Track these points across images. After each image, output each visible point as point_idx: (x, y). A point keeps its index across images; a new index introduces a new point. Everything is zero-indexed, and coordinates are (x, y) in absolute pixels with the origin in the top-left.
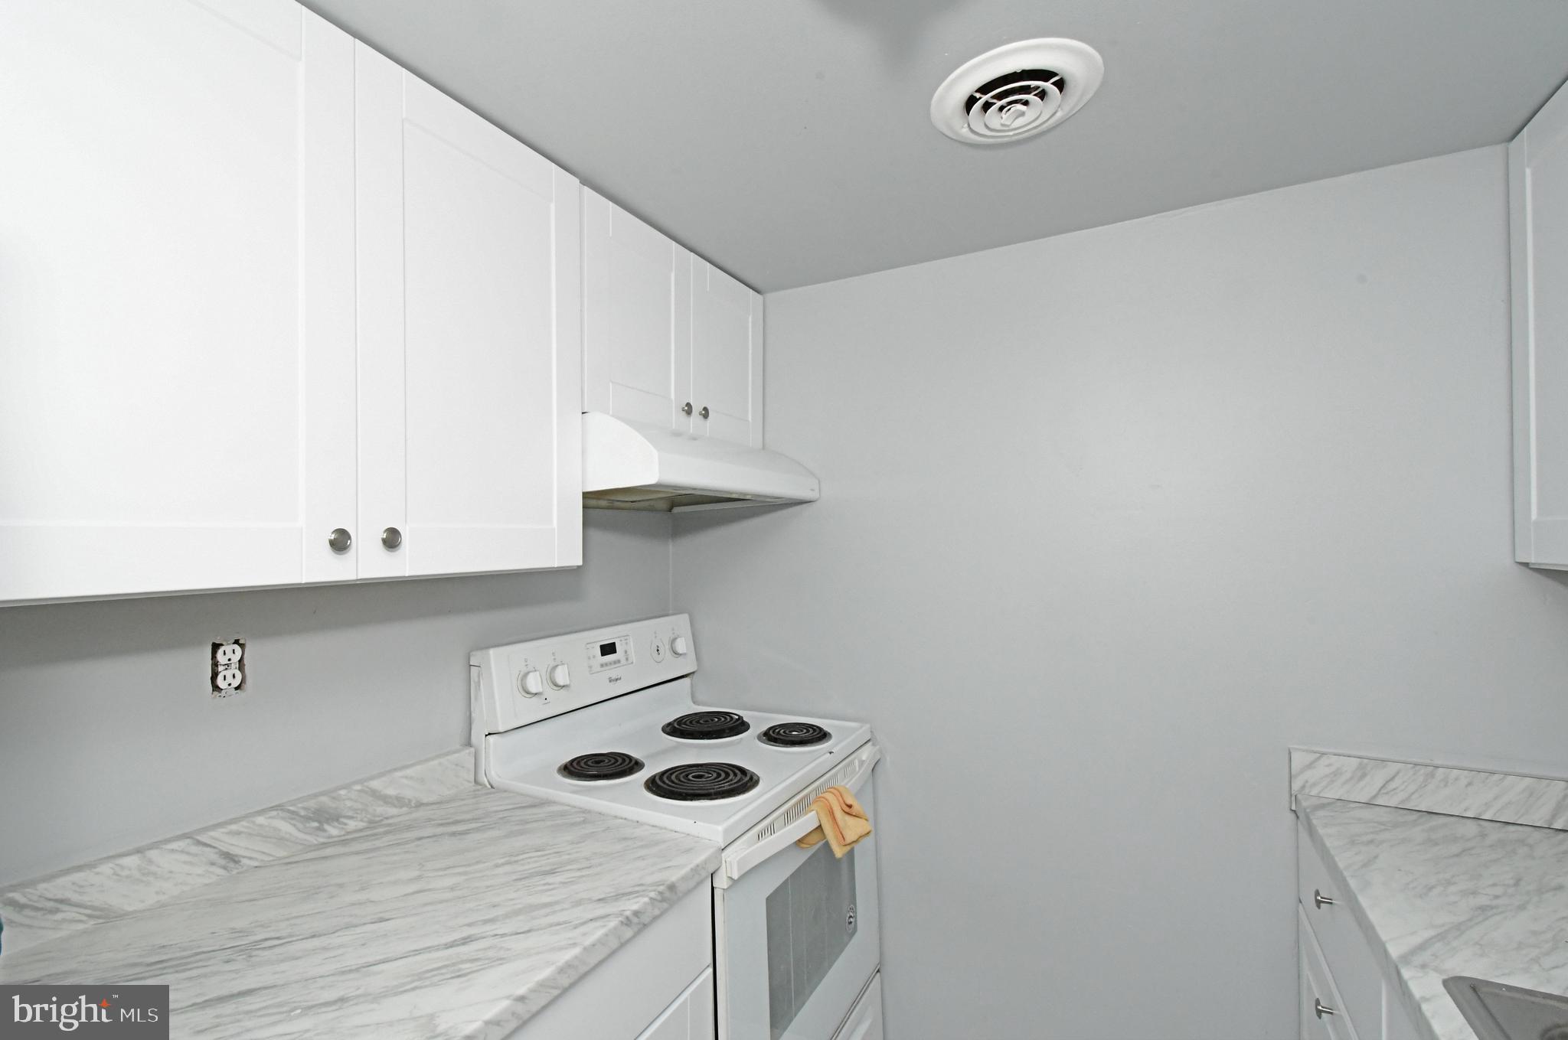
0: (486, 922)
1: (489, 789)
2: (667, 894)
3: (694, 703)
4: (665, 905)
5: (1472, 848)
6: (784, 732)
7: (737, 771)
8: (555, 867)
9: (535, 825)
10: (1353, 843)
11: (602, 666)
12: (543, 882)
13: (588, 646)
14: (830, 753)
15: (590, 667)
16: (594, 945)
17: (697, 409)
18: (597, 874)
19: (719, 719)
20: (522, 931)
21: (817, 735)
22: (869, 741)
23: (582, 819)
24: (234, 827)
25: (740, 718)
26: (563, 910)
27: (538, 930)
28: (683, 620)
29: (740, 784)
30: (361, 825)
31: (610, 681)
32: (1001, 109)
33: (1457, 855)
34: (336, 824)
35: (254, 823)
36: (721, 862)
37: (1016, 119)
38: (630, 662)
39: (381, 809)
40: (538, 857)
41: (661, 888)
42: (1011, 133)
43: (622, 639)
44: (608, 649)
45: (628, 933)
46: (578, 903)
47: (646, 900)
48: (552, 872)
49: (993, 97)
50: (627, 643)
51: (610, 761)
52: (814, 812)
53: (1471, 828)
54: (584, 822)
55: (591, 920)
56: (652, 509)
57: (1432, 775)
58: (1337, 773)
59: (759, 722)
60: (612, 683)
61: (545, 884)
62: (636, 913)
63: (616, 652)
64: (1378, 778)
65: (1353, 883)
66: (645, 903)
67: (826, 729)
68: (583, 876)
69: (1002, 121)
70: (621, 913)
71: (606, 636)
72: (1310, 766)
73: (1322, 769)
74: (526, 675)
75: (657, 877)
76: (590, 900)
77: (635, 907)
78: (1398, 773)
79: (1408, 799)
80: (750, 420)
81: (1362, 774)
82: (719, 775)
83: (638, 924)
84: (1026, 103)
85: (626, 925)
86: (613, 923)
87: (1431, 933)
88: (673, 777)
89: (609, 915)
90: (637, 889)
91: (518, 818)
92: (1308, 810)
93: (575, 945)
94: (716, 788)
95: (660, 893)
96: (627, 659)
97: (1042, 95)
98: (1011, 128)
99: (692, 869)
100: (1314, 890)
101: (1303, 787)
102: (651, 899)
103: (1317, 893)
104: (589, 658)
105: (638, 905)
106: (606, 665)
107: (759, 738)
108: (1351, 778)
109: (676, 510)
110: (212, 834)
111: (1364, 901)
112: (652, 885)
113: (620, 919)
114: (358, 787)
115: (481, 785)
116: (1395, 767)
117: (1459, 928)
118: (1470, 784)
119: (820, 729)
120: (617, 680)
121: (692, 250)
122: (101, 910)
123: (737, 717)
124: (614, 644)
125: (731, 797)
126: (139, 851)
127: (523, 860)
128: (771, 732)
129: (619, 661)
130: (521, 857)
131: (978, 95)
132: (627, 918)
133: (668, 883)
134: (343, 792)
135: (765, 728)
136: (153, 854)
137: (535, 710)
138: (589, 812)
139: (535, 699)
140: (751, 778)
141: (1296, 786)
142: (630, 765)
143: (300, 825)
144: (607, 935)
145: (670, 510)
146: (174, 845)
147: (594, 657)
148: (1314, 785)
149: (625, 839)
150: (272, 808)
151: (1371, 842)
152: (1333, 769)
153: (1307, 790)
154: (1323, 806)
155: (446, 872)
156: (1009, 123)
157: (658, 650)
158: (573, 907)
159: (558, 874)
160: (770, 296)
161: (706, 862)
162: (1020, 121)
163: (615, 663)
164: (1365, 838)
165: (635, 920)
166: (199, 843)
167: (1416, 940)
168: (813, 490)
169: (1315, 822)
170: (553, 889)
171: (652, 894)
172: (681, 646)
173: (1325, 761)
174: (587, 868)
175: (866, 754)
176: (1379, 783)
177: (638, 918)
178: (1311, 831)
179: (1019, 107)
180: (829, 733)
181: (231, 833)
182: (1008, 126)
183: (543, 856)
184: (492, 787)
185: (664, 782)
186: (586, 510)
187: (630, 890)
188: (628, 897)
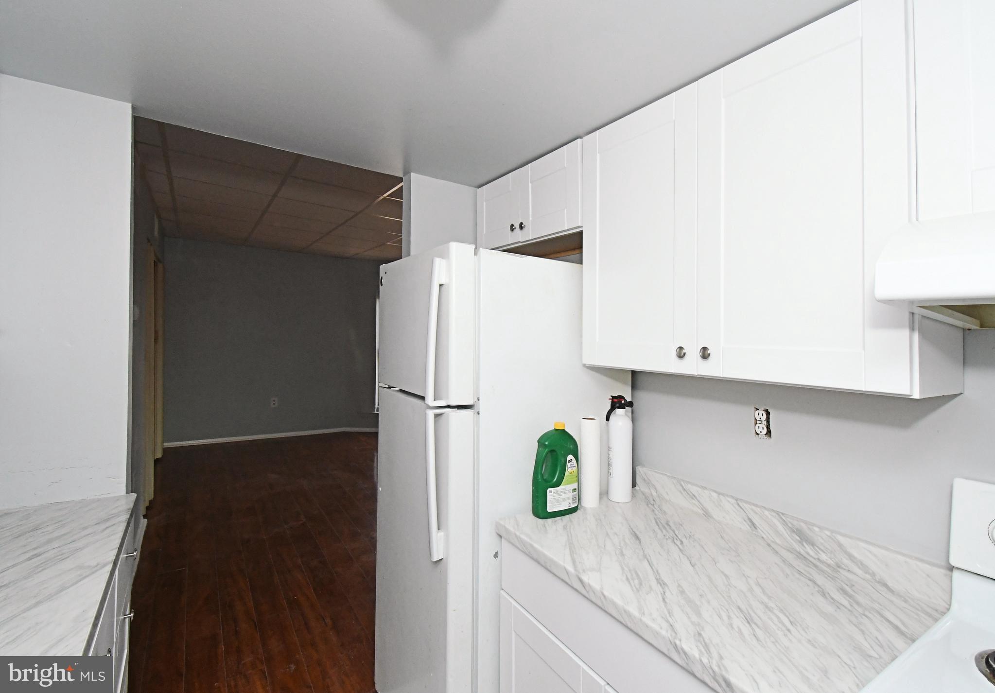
24: (754, 508)
30: (830, 562)
34: (812, 547)
35: (763, 513)
39: (846, 561)
110: (745, 505)
114: (828, 533)
122: (706, 509)
126: (719, 494)
134: (816, 529)
136: (721, 497)
143: (789, 533)
146: (730, 499)
150: (774, 511)
166: (738, 505)
181: (752, 510)
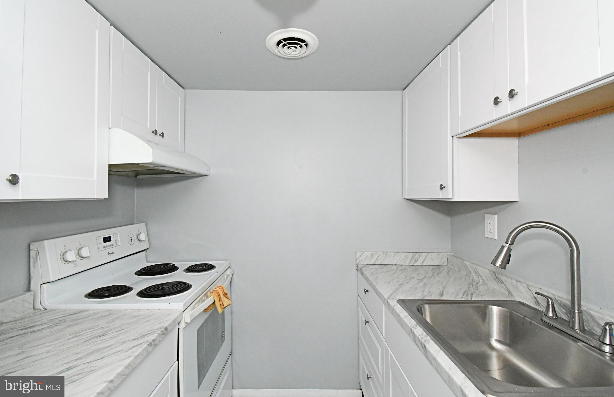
0: (76, 360)
1: (43, 311)
2: (165, 332)
3: (147, 262)
4: (164, 336)
5: (396, 272)
6: (196, 268)
7: (181, 283)
8: (103, 333)
9: (82, 320)
10: (372, 274)
11: (104, 247)
12: (101, 339)
13: (97, 238)
14: (218, 272)
15: (98, 248)
16: (138, 355)
17: (159, 132)
18: (127, 331)
19: (164, 267)
20: (100, 358)
21: (210, 267)
22: (229, 267)
23: (109, 313)
25: (174, 265)
26: (117, 347)
27: (107, 356)
28: (143, 225)
29: (183, 288)
31: (109, 254)
32: (288, 48)
33: (394, 274)
36: (183, 317)
37: (293, 52)
38: (118, 245)
40: (92, 331)
41: (162, 329)
42: (290, 56)
43: (114, 234)
44: (107, 239)
45: (150, 349)
46: (124, 342)
47: (157, 334)
48: (103, 335)
49: (287, 43)
50: (116, 237)
51: (115, 289)
52: (212, 296)
53: (395, 267)
54: (110, 314)
55: (134, 347)
56: (127, 176)
57: (386, 255)
58: (367, 257)
59: (182, 266)
60: (110, 255)
61: (101, 340)
62: (154, 340)
63: (111, 241)
64: (375, 257)
65: (374, 283)
66: (157, 336)
67: (213, 265)
68: (121, 333)
69: (289, 52)
70: (148, 341)
71: (106, 233)
72: (361, 256)
73: (363, 257)
74: (65, 253)
75: (159, 326)
76: (129, 341)
77: (153, 338)
78: (380, 255)
79: (382, 262)
80: (179, 140)
81: (372, 256)
82: (173, 286)
83: (153, 344)
84: (296, 48)
85: (150, 345)
86: (145, 345)
87: (392, 291)
88: (152, 289)
89: (142, 343)
90: (151, 332)
91: (71, 319)
92: (361, 268)
93: (130, 357)
94: (174, 290)
95: (162, 331)
96: (116, 244)
97: (301, 47)
98: (291, 54)
99: (173, 321)
100: (364, 289)
101: (359, 263)
102: (159, 334)
103: (365, 289)
104: (98, 244)
105: (154, 337)
106: (106, 247)
107: (184, 271)
108: (370, 258)
109: (139, 177)
111: (377, 287)
112: (157, 329)
113: (148, 343)
115: (37, 309)
116: (379, 253)
117: (397, 289)
118: (394, 256)
119: (211, 265)
120: (112, 253)
121: (157, 65)
123: (172, 265)
124: (110, 237)
125: (182, 293)
127: (83, 334)
128: (190, 268)
129: (113, 245)
130: (82, 333)
131: (282, 41)
132: (150, 343)
133: (165, 327)
135: (187, 267)
137: (72, 269)
138: (111, 310)
139: (70, 264)
140: (188, 285)
141: (357, 262)
142: (126, 289)
144: (143, 350)
145: (136, 176)
147: (100, 243)
148: (361, 261)
149: (135, 317)
151: (376, 273)
152: (366, 256)
153: (360, 263)
154: (364, 267)
155: (38, 347)
156: (291, 53)
157: (131, 239)
158: (121, 345)
159: (106, 335)
160: (187, 91)
161: (177, 317)
162: (294, 53)
163: (110, 246)
164: (374, 273)
165: (153, 343)
167: (390, 293)
168: (207, 171)
169: (363, 271)
170: (107, 341)
171: (159, 332)
172: (143, 237)
173: (364, 254)
174: (122, 330)
175: (228, 272)
176: (376, 258)
177: (154, 342)
178: (362, 273)
179: (294, 48)
180: (215, 266)
182: (290, 53)
183: (93, 331)
184: (46, 309)
185: (148, 292)
186: (110, 172)
187: (147, 333)
188: (148, 336)
